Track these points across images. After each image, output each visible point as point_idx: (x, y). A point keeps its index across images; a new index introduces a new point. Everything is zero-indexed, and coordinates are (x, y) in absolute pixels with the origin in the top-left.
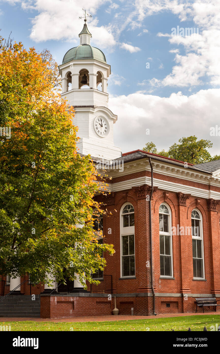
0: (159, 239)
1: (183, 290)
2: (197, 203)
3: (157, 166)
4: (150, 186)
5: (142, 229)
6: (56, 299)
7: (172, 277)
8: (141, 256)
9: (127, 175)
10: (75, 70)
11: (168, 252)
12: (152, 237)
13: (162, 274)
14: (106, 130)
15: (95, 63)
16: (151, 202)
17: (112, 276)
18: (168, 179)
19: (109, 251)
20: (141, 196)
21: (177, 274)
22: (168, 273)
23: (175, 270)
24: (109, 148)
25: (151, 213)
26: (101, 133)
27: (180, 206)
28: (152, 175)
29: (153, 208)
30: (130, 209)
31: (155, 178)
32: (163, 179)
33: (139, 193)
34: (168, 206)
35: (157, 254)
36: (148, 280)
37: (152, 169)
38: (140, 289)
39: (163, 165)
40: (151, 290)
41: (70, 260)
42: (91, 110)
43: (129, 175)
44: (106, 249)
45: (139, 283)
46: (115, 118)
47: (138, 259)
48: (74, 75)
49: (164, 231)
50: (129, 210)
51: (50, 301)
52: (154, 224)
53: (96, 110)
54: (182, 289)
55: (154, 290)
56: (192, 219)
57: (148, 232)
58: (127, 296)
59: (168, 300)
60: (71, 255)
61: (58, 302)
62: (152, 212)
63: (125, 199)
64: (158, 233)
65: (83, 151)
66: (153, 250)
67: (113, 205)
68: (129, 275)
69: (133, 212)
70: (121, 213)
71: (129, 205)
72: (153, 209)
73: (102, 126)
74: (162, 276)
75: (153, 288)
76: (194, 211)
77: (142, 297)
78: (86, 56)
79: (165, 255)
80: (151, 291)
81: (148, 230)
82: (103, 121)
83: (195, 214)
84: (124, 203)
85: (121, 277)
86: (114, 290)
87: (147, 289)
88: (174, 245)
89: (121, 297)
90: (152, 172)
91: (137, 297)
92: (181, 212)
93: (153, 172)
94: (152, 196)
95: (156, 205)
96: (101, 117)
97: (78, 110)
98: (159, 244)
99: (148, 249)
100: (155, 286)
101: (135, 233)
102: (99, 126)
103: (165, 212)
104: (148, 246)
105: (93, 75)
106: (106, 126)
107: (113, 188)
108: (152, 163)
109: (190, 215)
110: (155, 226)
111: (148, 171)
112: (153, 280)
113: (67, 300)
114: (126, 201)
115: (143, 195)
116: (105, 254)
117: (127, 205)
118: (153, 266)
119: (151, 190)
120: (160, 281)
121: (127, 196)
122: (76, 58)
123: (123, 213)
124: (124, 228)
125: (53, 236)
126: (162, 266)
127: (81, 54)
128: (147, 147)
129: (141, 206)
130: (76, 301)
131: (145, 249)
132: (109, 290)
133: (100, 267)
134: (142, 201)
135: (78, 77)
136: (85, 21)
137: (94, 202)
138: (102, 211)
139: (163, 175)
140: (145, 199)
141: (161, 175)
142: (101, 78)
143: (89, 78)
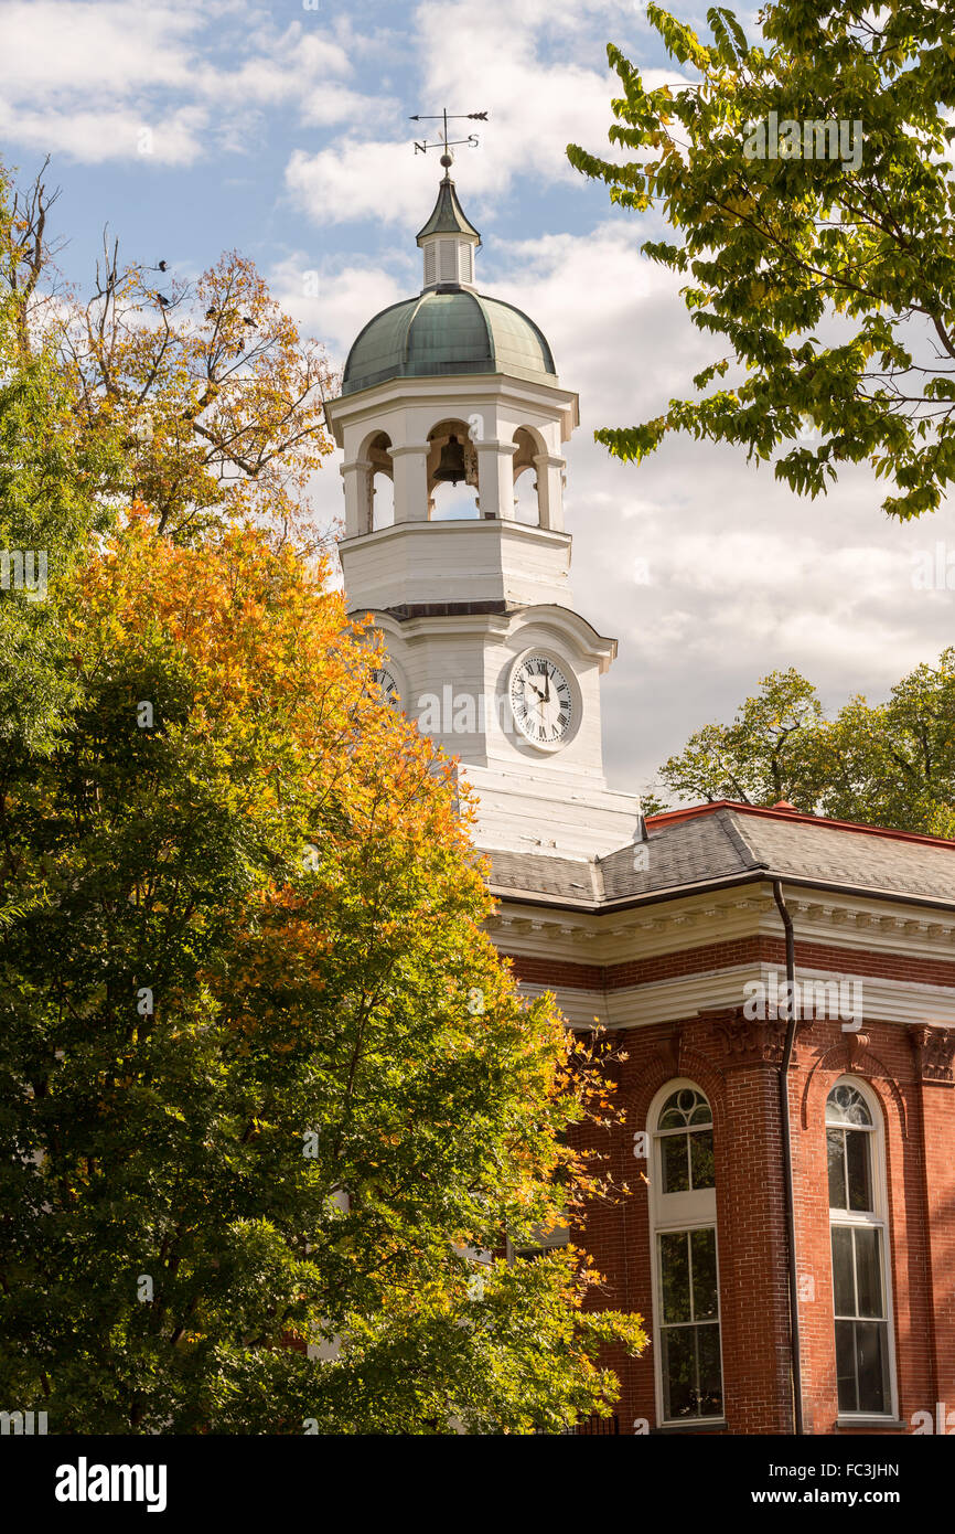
0: (828, 1244)
3: (814, 911)
5: (749, 1202)
7: (895, 1417)
8: (746, 1326)
9: (676, 954)
10: (410, 429)
11: (872, 1305)
12: (798, 1239)
13: (847, 1404)
14: (566, 712)
15: (504, 389)
16: (788, 1077)
17: (617, 1418)
18: (864, 964)
19: (625, 1341)
20: (742, 1053)
21: (916, 1405)
22: (876, 1400)
23: (906, 1384)
24: (583, 802)
25: (790, 1130)
26: (542, 731)
27: (924, 1088)
28: (788, 952)
29: (796, 1107)
30: (692, 1111)
31: (803, 966)
32: (842, 966)
33: (732, 1037)
34: (869, 1090)
35: (823, 1316)
37: (789, 930)
39: (841, 906)
41: (493, 1387)
42: (492, 625)
43: (682, 952)
44: (615, 1335)
46: (606, 654)
47: (733, 1340)
48: (404, 451)
49: (852, 1208)
50: (687, 1115)
52: (805, 1178)
53: (516, 623)
57: (777, 1217)
62: (794, 1122)
63: (668, 1064)
64: (824, 1220)
68: (695, 1413)
69: (708, 1126)
70: (651, 1129)
71: (689, 1092)
72: (795, 1112)
73: (547, 699)
74: (845, 1417)
78: (458, 354)
79: (858, 1318)
81: (775, 1206)
82: (548, 671)
84: (664, 1082)
85: (661, 1422)
90: (788, 940)
92: (927, 1112)
93: (796, 937)
94: (794, 1053)
95: (813, 1091)
96: (543, 651)
97: (427, 626)
98: (828, 1268)
99: (779, 1296)
101: (720, 1223)
102: (532, 700)
103: (852, 1119)
105: (496, 448)
106: (564, 695)
108: (787, 901)
110: (809, 1189)
111: (768, 938)
114: (672, 1073)
115: (752, 1048)
116: (611, 1353)
117: (678, 1092)
118: (804, 1373)
119: (786, 1031)
121: (675, 1050)
122: (412, 366)
123: (662, 1126)
124: (667, 1195)
125: (435, 1305)
126: (844, 1369)
127: (432, 346)
128: (765, 696)
129: (744, 1097)
131: (767, 1292)
133: (599, 1405)
134: (747, 1078)
135: (421, 459)
136: (446, 162)
137: (561, 1150)
138: (594, 1182)
139: (843, 950)
140: (762, 1065)
141: (831, 948)
142: (535, 458)
143: (475, 462)
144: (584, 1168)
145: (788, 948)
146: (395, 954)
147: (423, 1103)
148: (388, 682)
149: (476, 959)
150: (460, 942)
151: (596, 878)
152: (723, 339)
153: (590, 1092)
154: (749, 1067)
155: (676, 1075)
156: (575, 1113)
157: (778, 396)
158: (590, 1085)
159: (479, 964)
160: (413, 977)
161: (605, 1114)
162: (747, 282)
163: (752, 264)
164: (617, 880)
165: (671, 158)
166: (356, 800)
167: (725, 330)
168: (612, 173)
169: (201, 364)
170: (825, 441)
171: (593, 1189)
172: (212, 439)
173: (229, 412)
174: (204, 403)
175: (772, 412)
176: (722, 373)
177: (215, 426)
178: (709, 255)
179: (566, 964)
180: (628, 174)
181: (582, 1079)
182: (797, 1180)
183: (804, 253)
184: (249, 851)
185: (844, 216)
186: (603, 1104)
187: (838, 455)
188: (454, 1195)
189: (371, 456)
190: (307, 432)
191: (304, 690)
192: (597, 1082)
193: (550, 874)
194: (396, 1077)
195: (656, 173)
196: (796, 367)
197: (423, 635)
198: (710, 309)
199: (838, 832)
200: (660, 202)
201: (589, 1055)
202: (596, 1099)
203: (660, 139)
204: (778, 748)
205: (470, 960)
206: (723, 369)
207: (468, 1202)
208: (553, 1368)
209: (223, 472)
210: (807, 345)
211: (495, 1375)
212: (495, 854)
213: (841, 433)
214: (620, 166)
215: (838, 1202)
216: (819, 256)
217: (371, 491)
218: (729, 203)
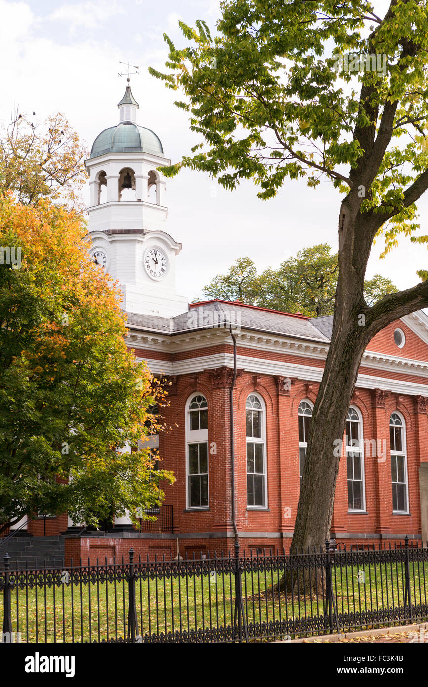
0: (245, 449)
1: (283, 528)
2: (307, 390)
3: (243, 337)
4: (231, 369)
5: (219, 434)
6: (88, 542)
7: (266, 507)
8: (217, 476)
9: (196, 350)
10: (113, 171)
11: (260, 469)
12: (235, 447)
13: (250, 503)
14: (163, 268)
15: (145, 157)
16: (233, 392)
17: (172, 506)
18: (260, 355)
19: (168, 480)
20: (218, 384)
21: (274, 504)
22: (260, 501)
23: (270, 497)
24: (168, 298)
25: (233, 410)
26: (155, 273)
27: (280, 397)
28: (234, 350)
29: (236, 402)
30: (201, 403)
31: (239, 355)
32: (253, 355)
33: (215, 378)
34: (261, 397)
35: (243, 473)
36: (228, 512)
37: (235, 342)
38: (215, 526)
39: (253, 335)
40: (232, 527)
42: (139, 237)
44: (164, 478)
45: (214, 517)
46: (178, 248)
47: (212, 481)
48: (111, 177)
49: (254, 437)
50: (199, 404)
51: (80, 544)
52: (238, 426)
53: (147, 237)
54: (281, 526)
55: (237, 527)
56: (299, 416)
57: (228, 439)
58: (196, 537)
59: (259, 542)
60: (122, 487)
61: (91, 547)
62: (235, 408)
63: (193, 387)
64: (244, 440)
65: (126, 306)
66: (235, 467)
67: (175, 395)
68: (198, 505)
69: (206, 408)
70: (187, 409)
71: (200, 396)
72: (236, 404)
73: (156, 263)
74: (249, 507)
75: (236, 524)
76: (304, 403)
77: (218, 538)
78: (130, 145)
79: (255, 474)
80: (233, 530)
81: (227, 436)
82: (158, 253)
83: (304, 408)
84: (192, 393)
85: (187, 507)
86: (176, 527)
87: (226, 526)
88: (270, 459)
89: (187, 539)
90: (234, 346)
91: (210, 538)
92: (280, 405)
93: (237, 345)
94: (236, 384)
95: (242, 397)
96: (156, 247)
97: (117, 237)
98: (245, 457)
99: (228, 466)
100: (239, 522)
101: (209, 440)
102: (152, 263)
103: (255, 407)
104: (228, 461)
105: (142, 177)
106: (163, 262)
107: (175, 369)
108: (234, 333)
109: (295, 410)
110: (239, 430)
111: (228, 345)
112: (236, 512)
113: (105, 544)
114: (194, 390)
115: (220, 382)
116: (163, 483)
117: (196, 397)
118: (235, 492)
119: (233, 374)
120: (247, 515)
121: (196, 382)
122: (114, 149)
123: (190, 408)
124: (191, 431)
126: (250, 490)
127: (121, 142)
128: (237, 265)
129: (218, 399)
130: (118, 545)
131: (224, 465)
132: (168, 528)
134: (219, 392)
135: (117, 180)
136: (128, 80)
137: (149, 415)
138: (160, 426)
139: (253, 350)
140: (224, 388)
141: (250, 349)
142: (155, 181)
143: (135, 182)
144: (156, 421)
145: (234, 349)
146: (91, 347)
147: (99, 397)
148: (103, 256)
149: (119, 349)
150: (114, 343)
151: (172, 324)
152: (201, 135)
153: (159, 395)
154: (221, 388)
155: (195, 391)
156: (152, 402)
157: (220, 155)
158: (159, 393)
159: (120, 351)
160: (97, 354)
161: (163, 403)
162: (211, 116)
163: (212, 110)
164: (178, 325)
165: (185, 73)
166: (81, 293)
167: (202, 132)
168: (164, 77)
169: (46, 148)
170: (236, 171)
171: (159, 428)
172: (49, 173)
173: (54, 163)
174: (46, 161)
175: (219, 161)
176: (201, 147)
177: (49, 168)
178: (198, 106)
179: (160, 352)
180: (170, 78)
181: (156, 391)
182: (235, 427)
183: (232, 106)
184: (41, 309)
185: (245, 94)
186: (163, 399)
187: (240, 176)
188: (111, 429)
189: (100, 179)
190: (81, 171)
191: (63, 255)
192: (161, 392)
193: (156, 322)
194: (90, 388)
195: (180, 78)
196: (227, 146)
197: (115, 241)
198: (198, 125)
199: (255, 311)
200: (182, 87)
201: (159, 382)
202: (161, 398)
203: (182, 67)
204: (242, 283)
205: (117, 349)
206: (201, 146)
207: (114, 432)
208: (143, 489)
209: (51, 183)
210: (231, 138)
211: (122, 491)
212: (137, 315)
213: (241, 169)
214: (167, 75)
215: (249, 435)
216: (237, 108)
217: (100, 191)
218: (205, 89)
